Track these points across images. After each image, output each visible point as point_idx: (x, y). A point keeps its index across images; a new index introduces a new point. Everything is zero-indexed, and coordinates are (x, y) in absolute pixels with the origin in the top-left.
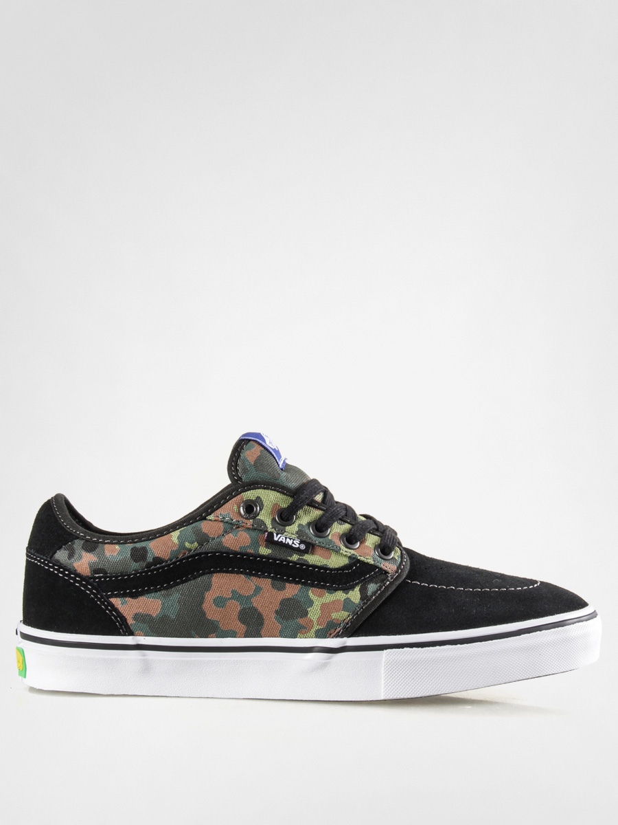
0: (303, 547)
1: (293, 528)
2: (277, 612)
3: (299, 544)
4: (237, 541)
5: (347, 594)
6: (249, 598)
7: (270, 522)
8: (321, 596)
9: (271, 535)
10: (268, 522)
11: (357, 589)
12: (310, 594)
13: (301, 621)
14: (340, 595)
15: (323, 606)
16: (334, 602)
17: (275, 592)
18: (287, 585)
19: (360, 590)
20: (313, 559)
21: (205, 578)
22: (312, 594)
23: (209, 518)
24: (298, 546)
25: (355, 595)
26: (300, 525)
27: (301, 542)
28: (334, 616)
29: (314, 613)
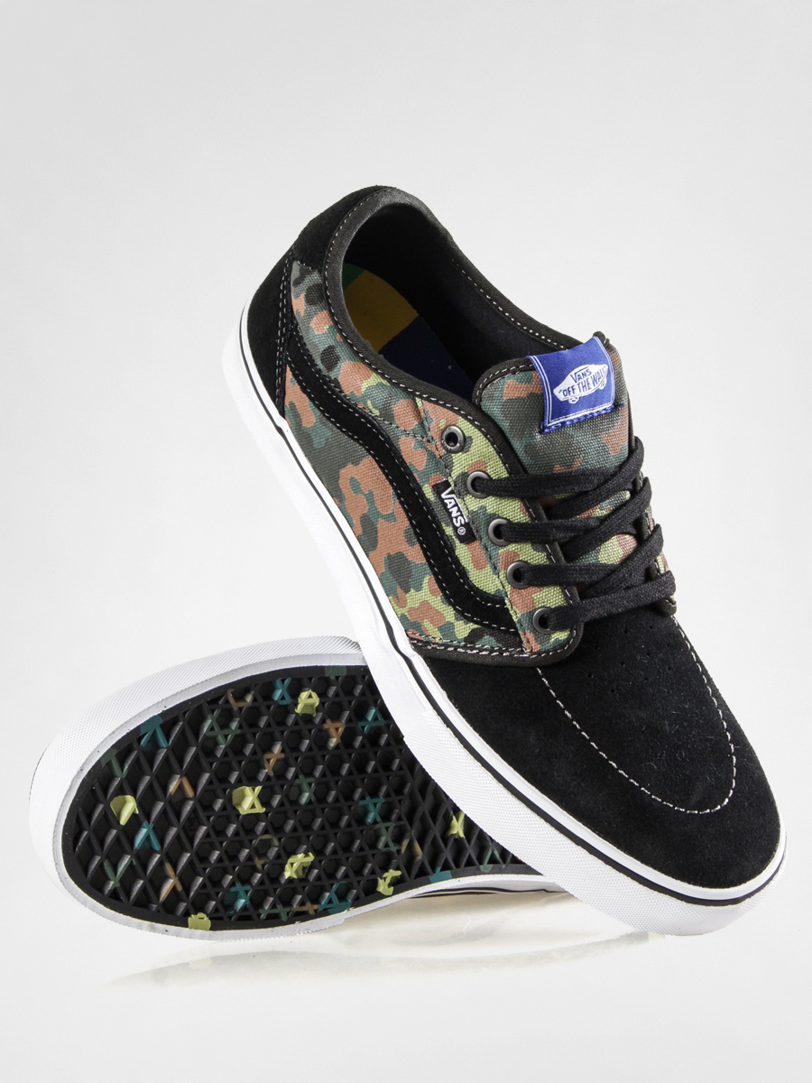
0: (462, 531)
1: (473, 503)
2: (389, 556)
3: (462, 525)
4: (413, 453)
5: (457, 619)
6: (379, 515)
7: (457, 473)
8: (432, 592)
9: (447, 485)
10: (456, 472)
11: (472, 626)
12: (426, 579)
13: (399, 590)
14: (449, 613)
15: (425, 604)
16: (437, 611)
17: (402, 537)
18: (417, 547)
19: (473, 631)
20: (463, 552)
21: (361, 450)
22: (428, 580)
23: (418, 400)
24: (458, 525)
25: (463, 629)
26: (484, 508)
27: (466, 525)
28: (427, 624)
29: (414, 598)
